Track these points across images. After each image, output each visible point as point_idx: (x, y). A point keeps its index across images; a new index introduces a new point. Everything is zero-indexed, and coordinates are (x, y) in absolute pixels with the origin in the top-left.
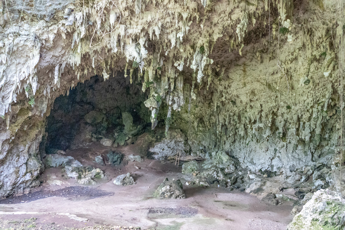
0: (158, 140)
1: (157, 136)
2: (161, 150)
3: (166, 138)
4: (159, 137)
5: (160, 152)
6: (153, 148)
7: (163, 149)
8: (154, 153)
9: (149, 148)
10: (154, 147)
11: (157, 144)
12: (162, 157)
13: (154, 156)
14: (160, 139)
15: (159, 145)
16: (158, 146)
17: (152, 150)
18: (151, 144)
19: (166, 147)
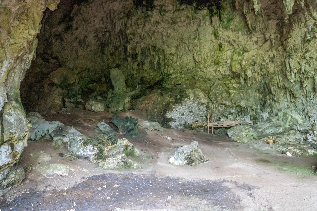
0: (177, 102)
1: (176, 96)
2: (180, 116)
3: (189, 98)
4: (178, 97)
5: (178, 118)
6: (171, 112)
7: (182, 113)
8: (171, 120)
9: (165, 113)
10: (172, 110)
11: (176, 106)
12: (181, 125)
13: (170, 123)
14: (181, 99)
15: (179, 107)
16: (177, 109)
17: (168, 115)
18: (167, 107)
19: (187, 111)
